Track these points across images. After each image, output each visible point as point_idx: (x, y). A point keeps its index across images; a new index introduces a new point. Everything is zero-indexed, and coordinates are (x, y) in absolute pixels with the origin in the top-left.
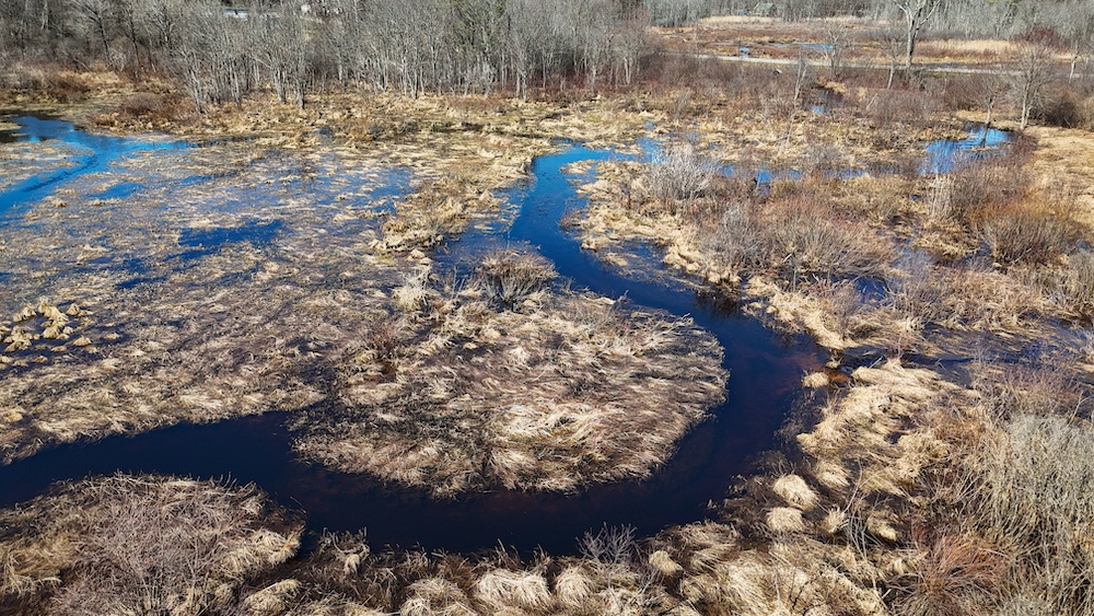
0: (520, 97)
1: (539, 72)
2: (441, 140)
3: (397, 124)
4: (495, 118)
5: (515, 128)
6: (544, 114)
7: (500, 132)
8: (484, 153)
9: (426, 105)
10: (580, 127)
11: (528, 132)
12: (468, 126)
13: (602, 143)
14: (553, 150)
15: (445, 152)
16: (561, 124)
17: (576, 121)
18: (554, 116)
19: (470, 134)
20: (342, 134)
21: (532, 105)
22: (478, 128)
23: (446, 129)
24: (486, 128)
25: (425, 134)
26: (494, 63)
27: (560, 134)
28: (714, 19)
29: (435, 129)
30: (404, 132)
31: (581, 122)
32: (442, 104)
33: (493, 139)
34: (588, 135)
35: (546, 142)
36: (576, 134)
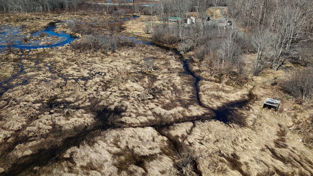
1: (54, 8)
2: (31, 21)
3: (22, 19)
4: (43, 17)
5: (47, 18)
6: (54, 16)
7: (44, 19)
8: (40, 22)
9: (27, 15)
11: (50, 19)
12: (37, 18)
13: (64, 20)
14: (54, 22)
18: (56, 16)
19: (37, 20)
20: (10, 21)
21: (52, 14)
22: (39, 19)
23: (33, 19)
24: (41, 18)
25: (28, 20)
27: (56, 19)
29: (30, 19)
31: (61, 17)
32: (31, 15)
33: (42, 20)
34: (62, 19)
35: (53, 20)
36: (59, 19)
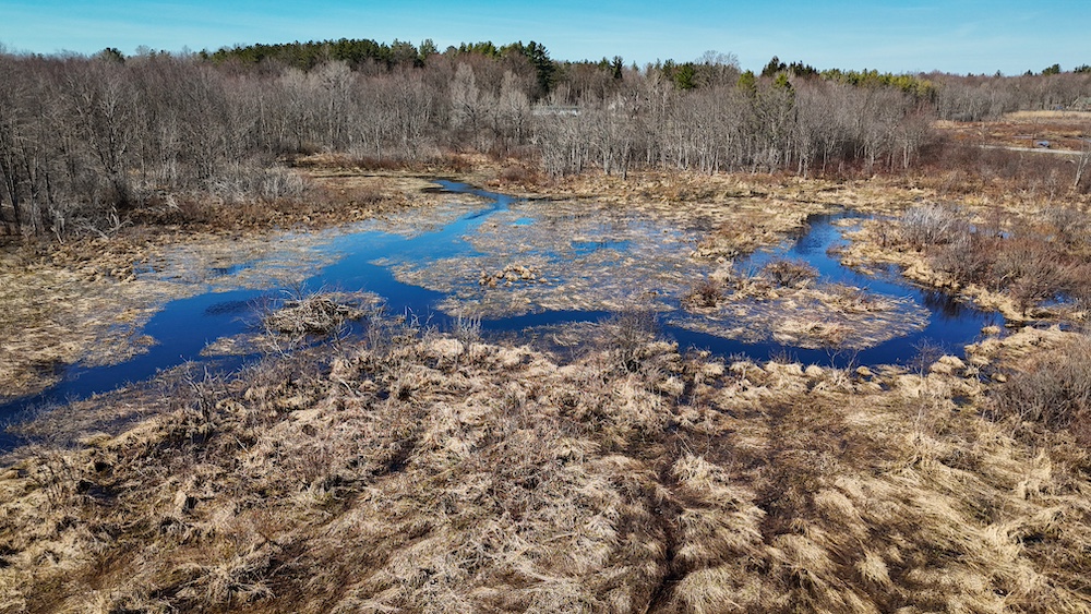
0: (802, 175)
1: (820, 157)
2: (733, 202)
3: (697, 192)
4: (778, 189)
5: (795, 196)
6: (821, 188)
7: (781, 198)
8: (768, 211)
9: (718, 180)
10: (852, 198)
11: (806, 199)
12: (754, 194)
13: (871, 208)
14: (826, 211)
15: (736, 209)
16: (837, 194)
17: (849, 193)
18: (831, 190)
19: (757, 199)
20: (657, 196)
21: (812, 181)
22: (763, 195)
23: (738, 195)
24: (770, 195)
25: (720, 198)
26: (781, 148)
27: (834, 202)
28: (1022, 114)
29: (728, 195)
30: (704, 197)
31: (854, 194)
32: (733, 179)
33: (775, 202)
34: (858, 202)
35: (820, 206)
36: (847, 202)
